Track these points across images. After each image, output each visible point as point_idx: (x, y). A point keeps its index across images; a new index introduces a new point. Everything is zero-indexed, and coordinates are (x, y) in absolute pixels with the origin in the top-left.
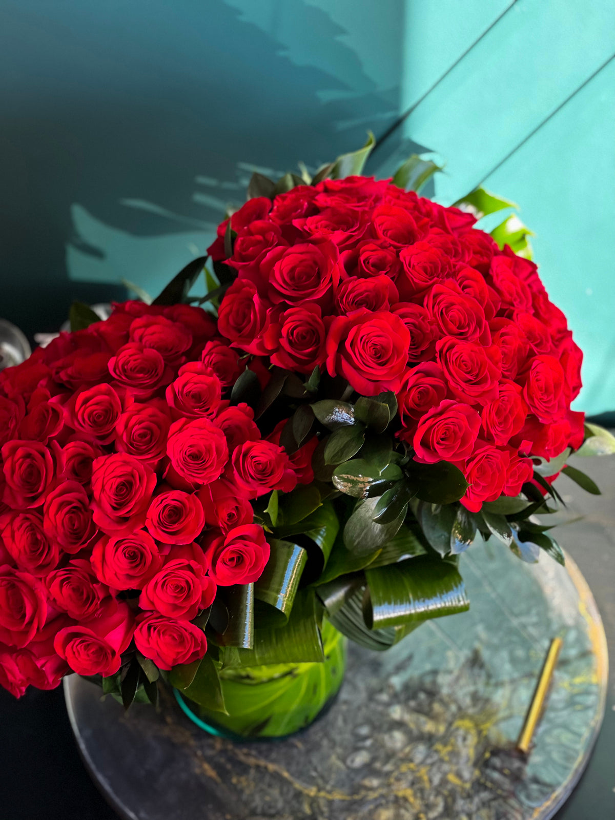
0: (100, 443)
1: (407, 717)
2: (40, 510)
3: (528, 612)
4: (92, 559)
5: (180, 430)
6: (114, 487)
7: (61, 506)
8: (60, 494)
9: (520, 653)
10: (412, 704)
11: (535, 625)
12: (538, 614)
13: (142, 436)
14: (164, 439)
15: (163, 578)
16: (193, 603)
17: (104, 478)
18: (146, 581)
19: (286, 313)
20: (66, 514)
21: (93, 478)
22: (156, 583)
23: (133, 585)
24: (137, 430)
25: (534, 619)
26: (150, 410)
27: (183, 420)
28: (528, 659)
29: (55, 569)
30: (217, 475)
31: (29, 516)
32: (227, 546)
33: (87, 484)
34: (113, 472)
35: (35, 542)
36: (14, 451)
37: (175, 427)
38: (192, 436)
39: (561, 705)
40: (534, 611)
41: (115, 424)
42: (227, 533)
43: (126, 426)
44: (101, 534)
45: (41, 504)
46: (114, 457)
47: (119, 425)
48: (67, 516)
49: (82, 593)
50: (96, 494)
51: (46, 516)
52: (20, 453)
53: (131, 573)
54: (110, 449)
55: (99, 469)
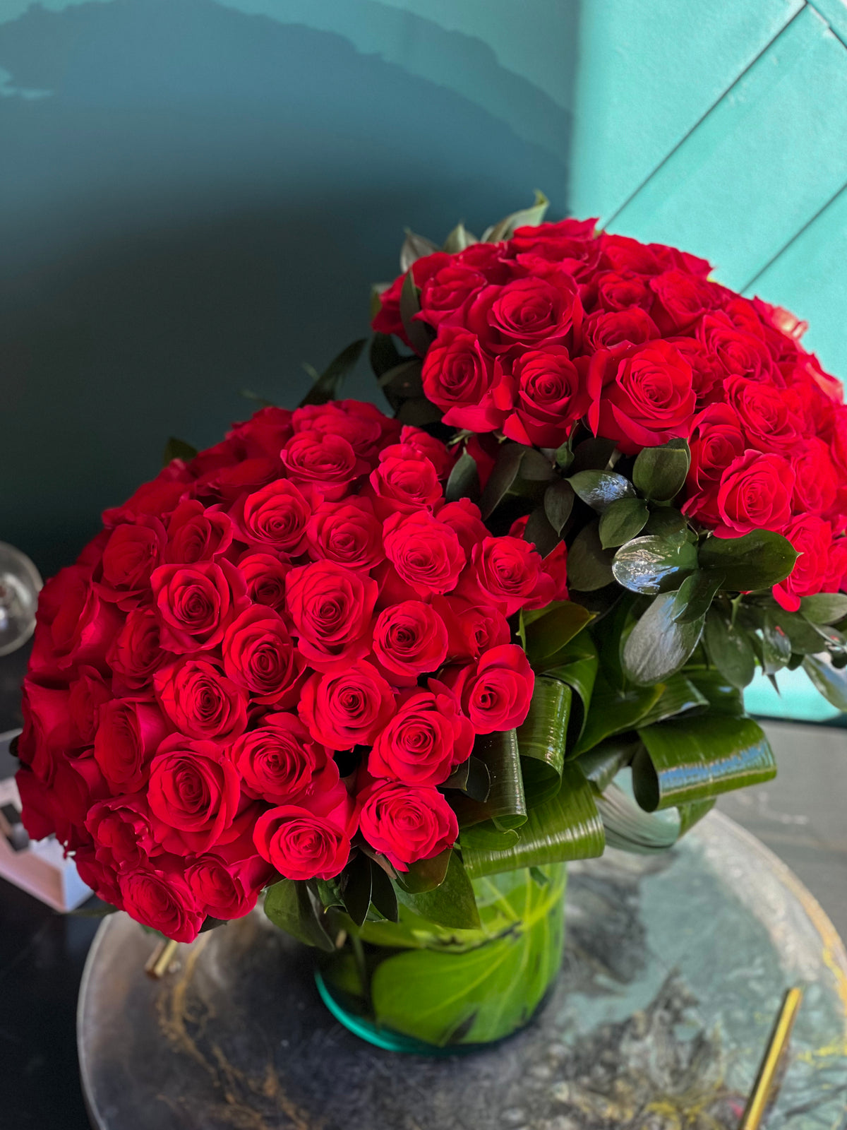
0: (288, 556)
1: (579, 1099)
2: (218, 651)
3: (751, 961)
4: (300, 707)
5: (397, 527)
6: (318, 608)
7: (245, 644)
8: (244, 626)
9: (740, 1015)
10: (585, 1080)
11: (760, 979)
12: (764, 965)
13: (344, 543)
14: (377, 541)
15: (401, 725)
16: (443, 757)
17: (303, 597)
18: (377, 732)
19: (521, 360)
20: (255, 652)
21: (289, 598)
22: (391, 735)
23: (361, 739)
24: (337, 536)
25: (760, 972)
26: (349, 508)
27: (398, 515)
28: (751, 1023)
29: (246, 731)
30: (453, 583)
31: (199, 664)
32: (482, 674)
33: (281, 607)
34: (314, 587)
35: (209, 702)
36: (168, 579)
37: (389, 523)
38: (411, 536)
39: (801, 1084)
40: (758, 961)
41: (306, 527)
42: (479, 657)
43: (319, 532)
44: (310, 672)
45: (219, 642)
46: (313, 568)
47: (311, 529)
48: (257, 655)
49: (284, 765)
50: (297, 619)
51: (227, 660)
52: (178, 578)
53: (353, 724)
54: (304, 560)
55: (296, 584)
